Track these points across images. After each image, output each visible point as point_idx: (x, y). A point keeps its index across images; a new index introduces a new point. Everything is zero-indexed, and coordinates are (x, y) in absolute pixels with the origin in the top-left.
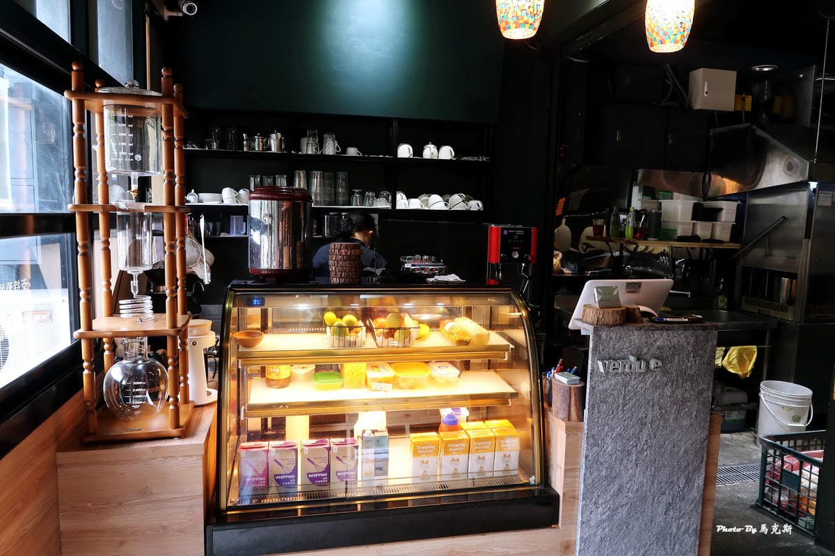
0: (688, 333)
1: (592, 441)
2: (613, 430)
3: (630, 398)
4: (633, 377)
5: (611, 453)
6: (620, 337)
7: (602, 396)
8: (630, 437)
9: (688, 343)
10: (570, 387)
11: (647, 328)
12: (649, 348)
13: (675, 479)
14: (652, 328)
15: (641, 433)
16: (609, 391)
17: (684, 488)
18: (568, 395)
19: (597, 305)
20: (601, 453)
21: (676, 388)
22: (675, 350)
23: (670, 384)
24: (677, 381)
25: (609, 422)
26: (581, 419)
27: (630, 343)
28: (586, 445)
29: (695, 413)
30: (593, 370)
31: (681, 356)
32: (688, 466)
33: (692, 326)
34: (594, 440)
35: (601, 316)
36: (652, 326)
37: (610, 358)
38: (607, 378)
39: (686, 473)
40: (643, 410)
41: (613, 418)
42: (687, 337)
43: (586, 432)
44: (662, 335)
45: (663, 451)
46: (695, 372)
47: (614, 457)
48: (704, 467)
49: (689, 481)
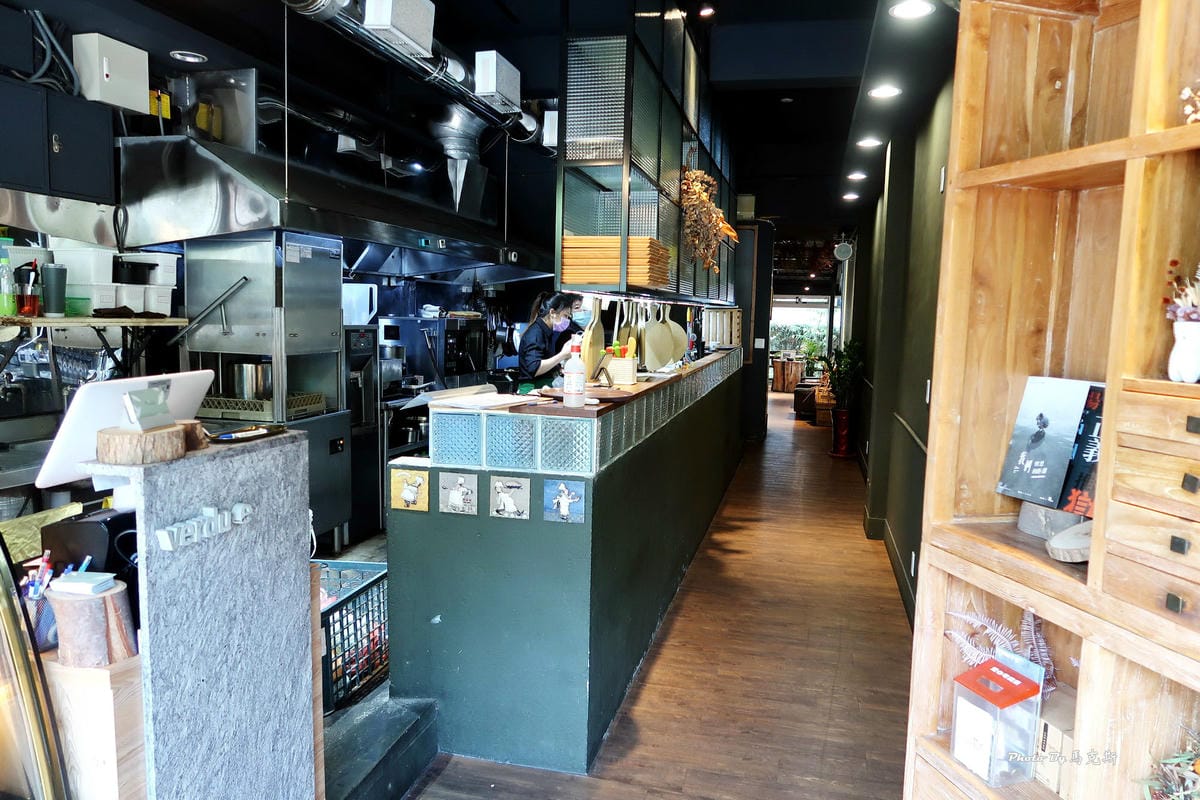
0: (276, 451)
1: (161, 682)
2: (190, 649)
3: (210, 581)
4: (211, 544)
5: (191, 692)
6: (187, 479)
7: (169, 595)
8: (216, 650)
9: (277, 469)
10: (104, 598)
11: (222, 454)
12: (229, 489)
13: (280, 688)
14: (231, 453)
15: (231, 636)
16: (178, 581)
17: (291, 696)
18: (100, 616)
19: (138, 428)
20: (178, 698)
21: (269, 542)
22: (261, 480)
23: (261, 540)
24: (269, 530)
25: (185, 637)
26: (134, 649)
27: (202, 485)
28: (151, 696)
29: (293, 575)
30: (149, 552)
31: (270, 490)
32: (292, 660)
33: (280, 439)
34: (163, 680)
35: (149, 447)
36: (230, 449)
37: (175, 521)
38: (174, 558)
39: (292, 672)
40: (230, 596)
41: (189, 627)
42: (274, 459)
43: (149, 671)
44: (243, 463)
45: (262, 651)
46: (288, 511)
47: (197, 696)
48: (310, 653)
49: (295, 683)
